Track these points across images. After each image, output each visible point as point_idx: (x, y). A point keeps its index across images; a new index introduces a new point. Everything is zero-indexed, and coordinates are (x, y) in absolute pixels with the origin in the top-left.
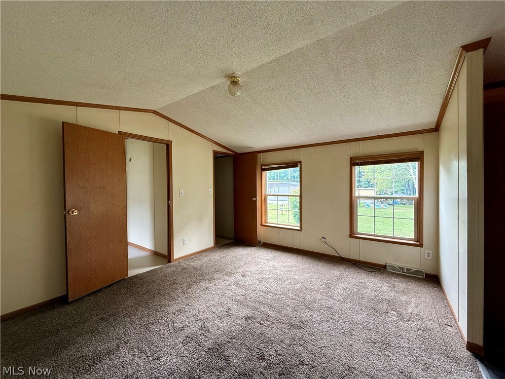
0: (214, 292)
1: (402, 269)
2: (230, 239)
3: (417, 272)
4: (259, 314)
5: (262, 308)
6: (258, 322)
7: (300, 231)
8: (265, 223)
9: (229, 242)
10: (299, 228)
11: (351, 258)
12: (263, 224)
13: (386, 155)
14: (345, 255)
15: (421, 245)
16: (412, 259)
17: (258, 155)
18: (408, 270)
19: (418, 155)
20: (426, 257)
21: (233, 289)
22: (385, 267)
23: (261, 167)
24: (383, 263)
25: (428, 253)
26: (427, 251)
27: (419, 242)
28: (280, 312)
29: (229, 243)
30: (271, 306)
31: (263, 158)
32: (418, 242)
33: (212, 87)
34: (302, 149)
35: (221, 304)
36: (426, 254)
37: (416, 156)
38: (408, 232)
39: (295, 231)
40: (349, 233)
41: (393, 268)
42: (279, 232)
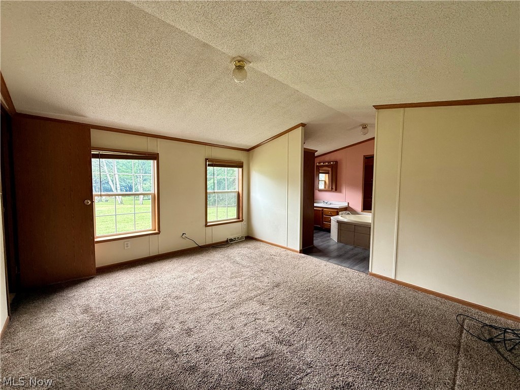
1: (235, 238)
3: (242, 237)
7: (159, 233)
10: (156, 232)
15: (242, 221)
16: (237, 230)
18: (238, 238)
20: (244, 227)
22: (227, 241)
24: (226, 240)
25: (246, 225)
27: (239, 218)
34: (159, 140)
37: (239, 165)
38: (232, 214)
39: (151, 236)
40: (204, 224)
41: (231, 240)
42: (127, 244)
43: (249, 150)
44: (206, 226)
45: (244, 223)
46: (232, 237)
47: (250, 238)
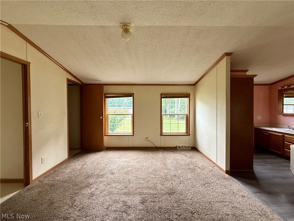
0: (102, 195)
1: (183, 147)
2: (78, 149)
3: (188, 147)
4: (147, 196)
5: (145, 191)
6: (151, 201)
7: (133, 135)
8: (107, 134)
9: (77, 152)
10: (132, 134)
11: (161, 146)
12: (106, 134)
13: (176, 94)
14: (158, 145)
15: (189, 135)
16: (186, 142)
17: (105, 87)
18: (185, 147)
19: (188, 95)
20: (191, 140)
21: (114, 186)
22: (176, 147)
23: (105, 95)
24: (175, 146)
25: (192, 138)
26: (191, 137)
28: (156, 189)
29: (79, 153)
30: (149, 188)
31: (106, 89)
32: (187, 133)
33: (101, 27)
34: (134, 86)
35: (116, 201)
36: (191, 139)
38: (183, 130)
39: (129, 136)
40: (160, 134)
41: (179, 147)
42: (119, 138)
43: (195, 84)
44: (161, 135)
45: (191, 136)
46: (181, 145)
47: (194, 149)
